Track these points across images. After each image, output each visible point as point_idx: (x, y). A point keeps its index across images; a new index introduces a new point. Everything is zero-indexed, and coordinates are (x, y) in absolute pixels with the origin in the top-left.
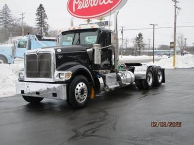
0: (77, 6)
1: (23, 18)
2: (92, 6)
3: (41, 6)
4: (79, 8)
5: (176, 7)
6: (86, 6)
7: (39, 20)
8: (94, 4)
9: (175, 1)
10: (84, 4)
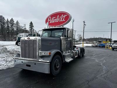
0: (49, 22)
1: (25, 26)
2: (56, 22)
3: (31, 22)
4: (51, 22)
5: (84, 24)
6: (53, 22)
7: (30, 27)
8: (57, 21)
9: (84, 22)
10: (52, 21)
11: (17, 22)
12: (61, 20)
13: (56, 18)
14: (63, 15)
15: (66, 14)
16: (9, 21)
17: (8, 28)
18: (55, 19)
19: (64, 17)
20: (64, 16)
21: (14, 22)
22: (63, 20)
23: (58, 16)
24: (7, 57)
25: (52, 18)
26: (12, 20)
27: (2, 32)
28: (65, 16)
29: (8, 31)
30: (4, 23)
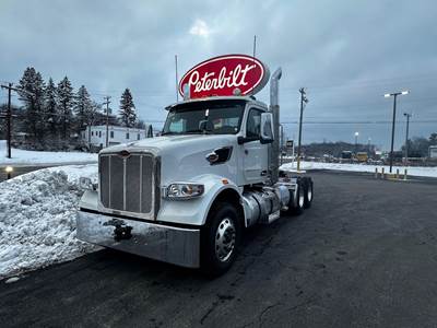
0: (193, 87)
1: (108, 103)
2: (215, 88)
3: (127, 90)
4: (197, 90)
5: (303, 99)
7: (123, 107)
8: (219, 86)
9: (302, 92)
10: (204, 86)
11: (83, 92)
12: (234, 83)
13: (216, 76)
14: (239, 66)
15: (251, 63)
16: (56, 86)
17: (52, 110)
18: (211, 78)
19: (245, 71)
20: (243, 68)
21: (71, 89)
22: (242, 82)
23: (224, 68)
24: (69, 207)
25: (202, 76)
26: (65, 83)
27: (34, 122)
28: (247, 69)
29: (51, 119)
30: (39, 93)
